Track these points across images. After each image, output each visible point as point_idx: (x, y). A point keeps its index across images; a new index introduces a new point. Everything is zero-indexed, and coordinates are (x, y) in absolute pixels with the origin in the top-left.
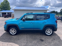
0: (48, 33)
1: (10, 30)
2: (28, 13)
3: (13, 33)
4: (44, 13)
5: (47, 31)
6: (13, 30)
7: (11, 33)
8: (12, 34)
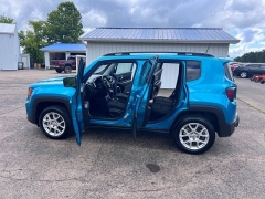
0: (191, 140)
1: (45, 120)
2: (114, 55)
3: (53, 130)
4: (179, 54)
5: (188, 134)
6: (55, 119)
7: (47, 131)
8: (52, 134)
